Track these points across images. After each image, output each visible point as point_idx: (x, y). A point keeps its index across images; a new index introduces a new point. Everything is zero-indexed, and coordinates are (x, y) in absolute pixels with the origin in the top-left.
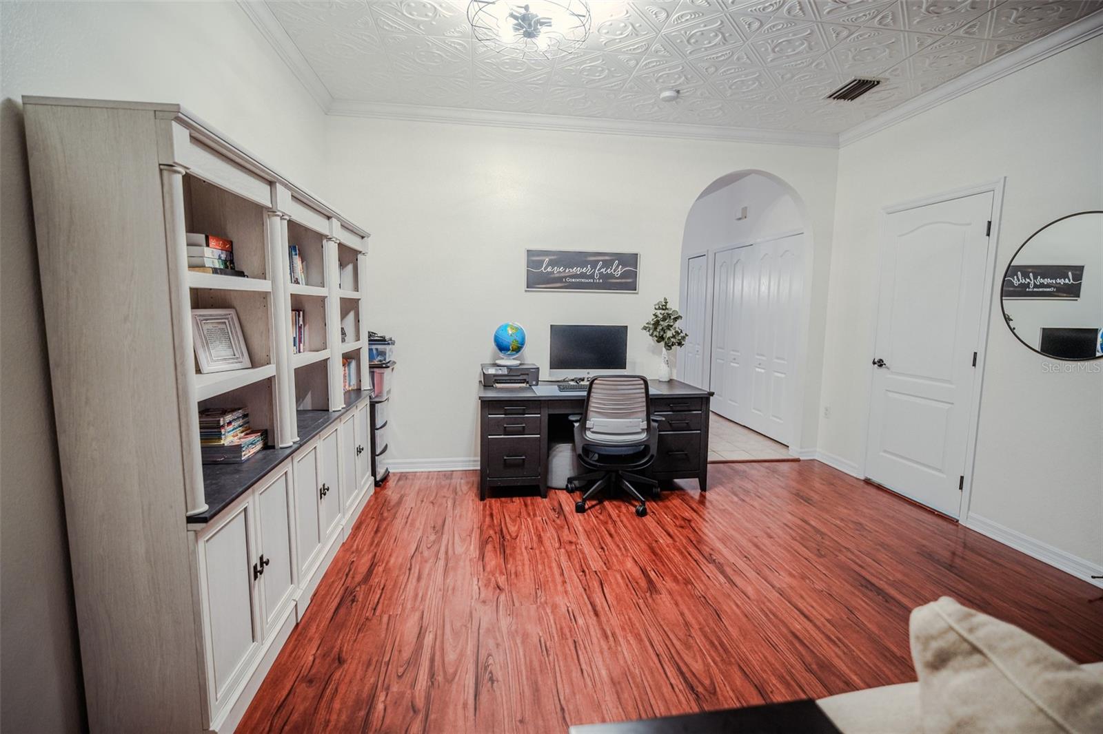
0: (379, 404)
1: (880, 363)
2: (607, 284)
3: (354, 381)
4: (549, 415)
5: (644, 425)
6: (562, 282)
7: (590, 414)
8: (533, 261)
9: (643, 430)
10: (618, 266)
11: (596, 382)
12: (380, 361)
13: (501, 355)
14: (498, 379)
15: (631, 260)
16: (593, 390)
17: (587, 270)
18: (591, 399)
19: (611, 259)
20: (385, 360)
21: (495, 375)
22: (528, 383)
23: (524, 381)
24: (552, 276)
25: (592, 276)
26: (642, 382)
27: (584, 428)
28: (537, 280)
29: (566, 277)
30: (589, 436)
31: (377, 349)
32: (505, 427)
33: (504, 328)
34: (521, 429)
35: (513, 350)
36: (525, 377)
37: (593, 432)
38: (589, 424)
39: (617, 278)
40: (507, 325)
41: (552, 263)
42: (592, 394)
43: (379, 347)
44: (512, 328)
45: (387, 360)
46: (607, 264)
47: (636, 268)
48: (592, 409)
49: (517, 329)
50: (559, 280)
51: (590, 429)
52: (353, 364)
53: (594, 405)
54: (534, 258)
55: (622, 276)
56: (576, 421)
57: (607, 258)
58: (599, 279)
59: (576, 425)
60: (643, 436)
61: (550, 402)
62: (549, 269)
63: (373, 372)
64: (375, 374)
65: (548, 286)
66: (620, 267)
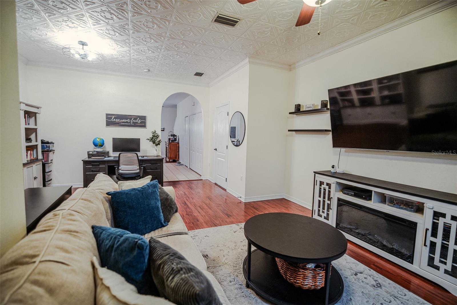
0: (47, 164)
1: (216, 149)
2: (135, 125)
3: (35, 156)
4: (108, 166)
5: (138, 168)
6: (119, 124)
7: (120, 165)
8: (108, 117)
9: (138, 169)
10: (139, 120)
11: (121, 155)
12: (48, 149)
13: (96, 148)
14: (93, 155)
15: (143, 118)
16: (120, 157)
17: (128, 121)
18: (120, 160)
19: (136, 117)
20: (50, 149)
21: (92, 154)
22: (104, 156)
23: (103, 156)
24: (115, 122)
25: (130, 122)
26: (136, 155)
27: (118, 169)
28: (109, 123)
29: (120, 123)
30: (120, 171)
31: (46, 146)
32: (92, 170)
33: (95, 139)
34: (98, 170)
35: (99, 146)
36: (103, 155)
37: (121, 170)
38: (120, 168)
39: (139, 123)
40: (97, 138)
41: (115, 118)
42: (120, 159)
43: (47, 145)
44: (99, 139)
45: (51, 149)
46: (135, 119)
47: (145, 120)
48: (121, 163)
49: (101, 139)
50: (118, 123)
51: (120, 169)
52: (35, 151)
53: (121, 162)
54: (109, 117)
55: (141, 123)
56: (116, 167)
57: (135, 117)
58: (133, 124)
59: (116, 168)
60: (138, 171)
61: (108, 162)
62: (114, 120)
63: (43, 153)
64: (44, 154)
65: (114, 125)
66: (140, 120)
